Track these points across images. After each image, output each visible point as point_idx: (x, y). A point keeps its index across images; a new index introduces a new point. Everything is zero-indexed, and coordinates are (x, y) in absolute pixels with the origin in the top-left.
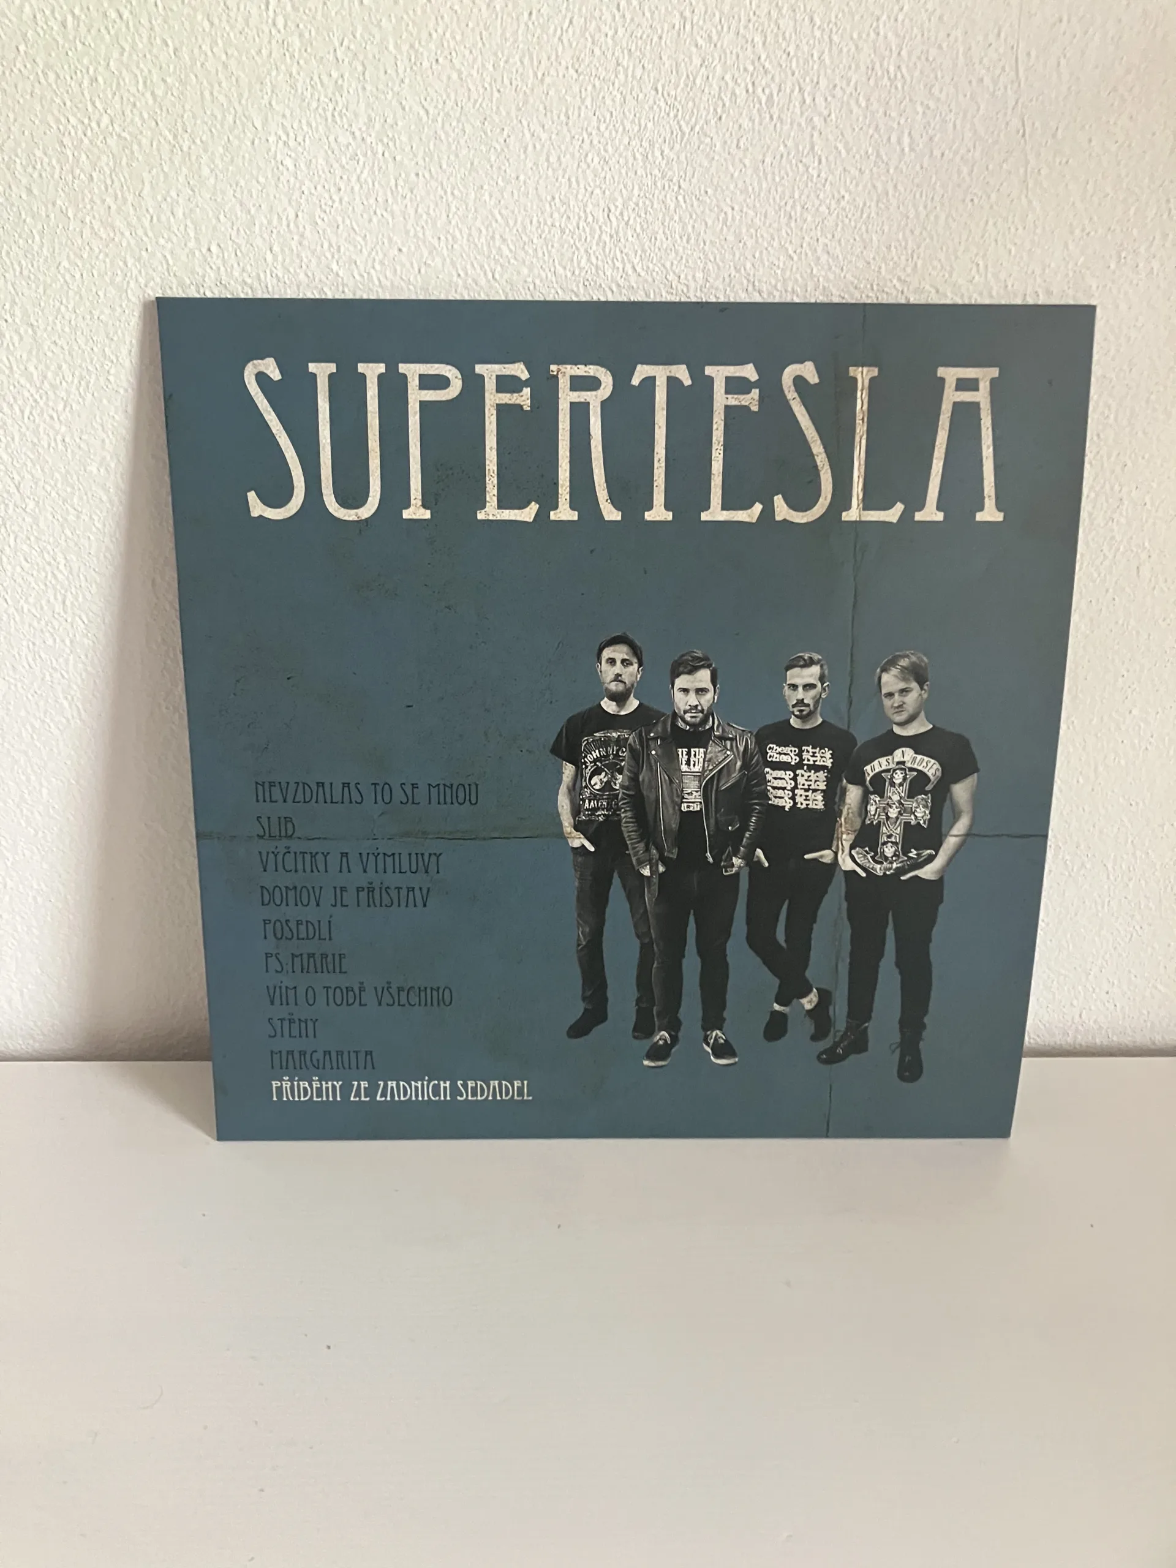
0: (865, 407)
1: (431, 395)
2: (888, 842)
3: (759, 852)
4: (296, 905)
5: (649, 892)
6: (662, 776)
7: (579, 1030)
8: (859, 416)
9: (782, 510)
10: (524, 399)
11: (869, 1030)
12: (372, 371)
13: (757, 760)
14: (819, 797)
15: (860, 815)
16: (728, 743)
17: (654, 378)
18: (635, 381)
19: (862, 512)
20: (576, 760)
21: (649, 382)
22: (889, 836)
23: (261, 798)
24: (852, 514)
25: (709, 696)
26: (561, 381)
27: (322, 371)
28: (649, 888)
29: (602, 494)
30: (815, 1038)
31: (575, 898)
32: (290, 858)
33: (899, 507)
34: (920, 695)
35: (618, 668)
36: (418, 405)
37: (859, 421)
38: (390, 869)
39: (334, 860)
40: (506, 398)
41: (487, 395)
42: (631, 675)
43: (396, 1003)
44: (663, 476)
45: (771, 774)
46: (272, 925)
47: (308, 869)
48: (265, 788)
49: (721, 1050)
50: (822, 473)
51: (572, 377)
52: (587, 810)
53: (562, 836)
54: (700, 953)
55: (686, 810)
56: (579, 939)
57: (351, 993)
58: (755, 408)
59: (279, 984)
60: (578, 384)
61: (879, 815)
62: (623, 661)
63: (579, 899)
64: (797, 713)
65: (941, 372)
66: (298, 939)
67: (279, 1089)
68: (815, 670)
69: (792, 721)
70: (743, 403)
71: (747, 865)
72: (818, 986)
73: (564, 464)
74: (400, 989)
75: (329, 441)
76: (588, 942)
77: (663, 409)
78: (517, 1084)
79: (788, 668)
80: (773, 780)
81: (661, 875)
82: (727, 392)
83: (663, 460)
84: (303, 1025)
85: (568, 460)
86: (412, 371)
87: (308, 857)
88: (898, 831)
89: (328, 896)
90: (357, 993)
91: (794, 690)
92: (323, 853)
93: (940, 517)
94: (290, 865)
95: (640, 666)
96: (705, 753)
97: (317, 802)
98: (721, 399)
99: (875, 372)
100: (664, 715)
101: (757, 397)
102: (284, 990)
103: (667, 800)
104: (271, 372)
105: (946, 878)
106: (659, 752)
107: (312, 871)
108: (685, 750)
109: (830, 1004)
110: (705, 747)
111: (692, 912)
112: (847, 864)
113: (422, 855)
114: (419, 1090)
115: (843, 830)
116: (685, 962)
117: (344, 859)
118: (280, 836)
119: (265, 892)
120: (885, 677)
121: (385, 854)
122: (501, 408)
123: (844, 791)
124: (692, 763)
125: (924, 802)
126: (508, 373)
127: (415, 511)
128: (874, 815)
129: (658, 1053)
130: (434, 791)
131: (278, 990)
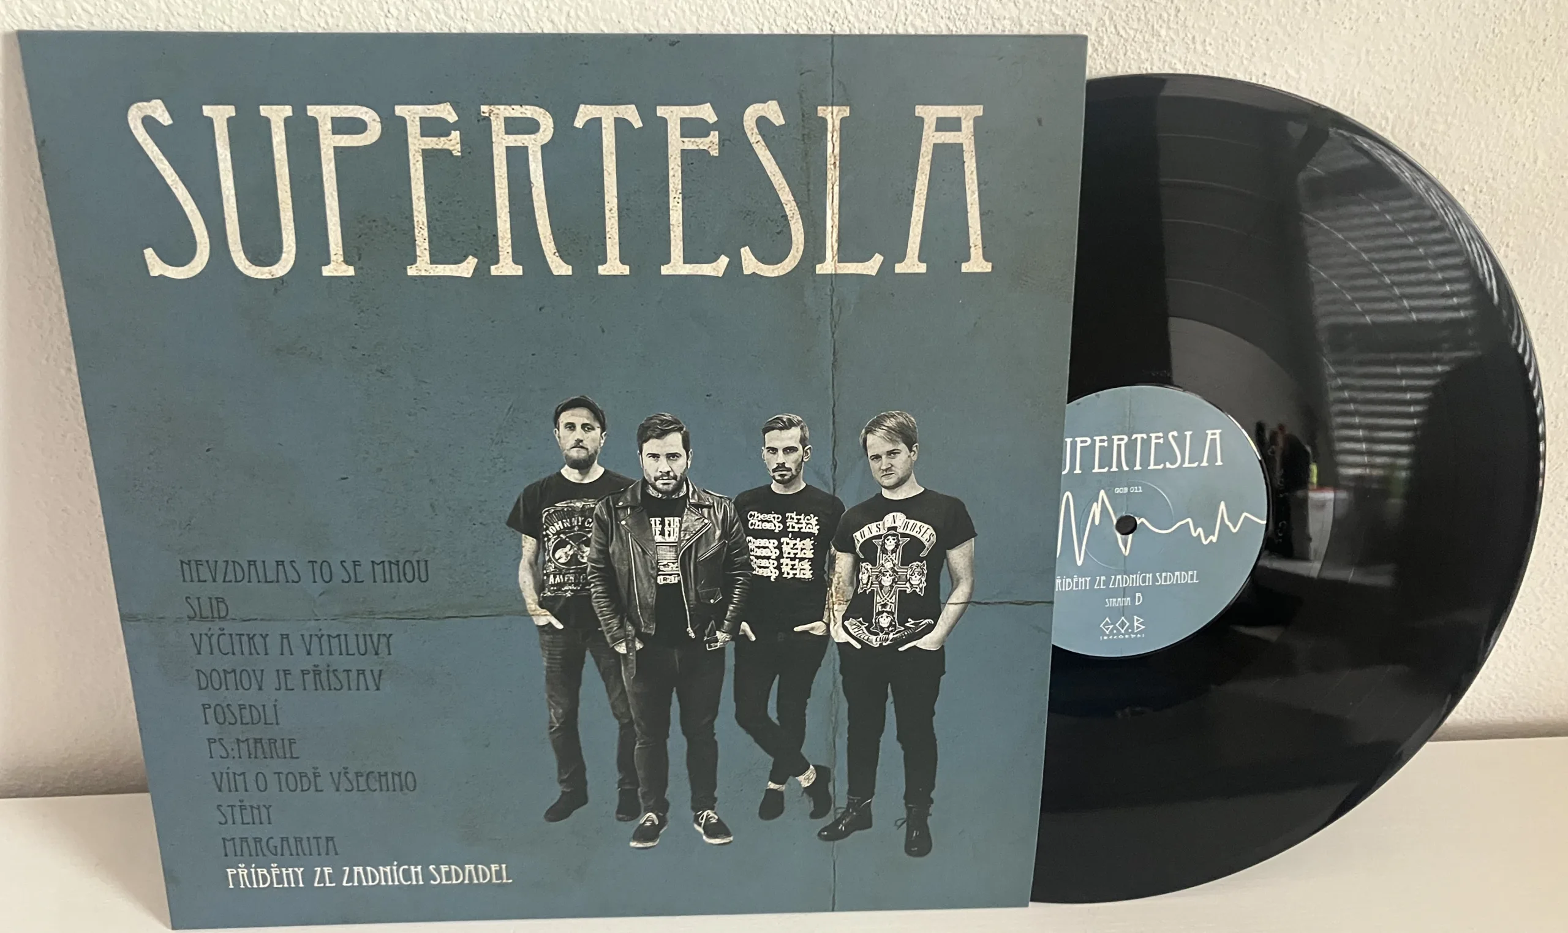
0: (837, 150)
1: (347, 141)
2: (882, 612)
3: (745, 626)
4: (237, 689)
5: (625, 669)
6: (634, 549)
7: (557, 813)
8: (830, 160)
9: (750, 264)
10: (453, 142)
11: (872, 804)
12: (277, 115)
13: (738, 528)
14: (807, 565)
15: (851, 584)
16: (705, 511)
17: (600, 119)
18: (579, 123)
19: (837, 264)
20: (537, 532)
21: (595, 124)
22: (884, 606)
23: (188, 578)
24: (827, 267)
25: (682, 461)
26: (494, 124)
27: (220, 115)
28: (626, 665)
29: (549, 247)
30: (814, 815)
31: (544, 679)
32: (225, 641)
33: (878, 259)
34: (909, 457)
35: (579, 433)
36: (331, 152)
37: (830, 166)
38: (336, 651)
39: (274, 642)
40: (432, 143)
41: (410, 140)
42: (593, 440)
43: (356, 789)
44: (616, 226)
45: (753, 543)
46: (212, 710)
47: (246, 650)
48: (190, 566)
49: (713, 830)
50: (792, 223)
51: (506, 119)
52: (552, 585)
53: (525, 613)
54: (685, 732)
55: (663, 582)
56: (551, 722)
57: (304, 779)
58: (715, 152)
59: (226, 770)
60: (513, 126)
61: (872, 584)
62: (584, 426)
63: (548, 680)
64: (778, 478)
65: (920, 110)
66: (242, 723)
67: (235, 877)
68: (796, 432)
69: (772, 486)
70: (702, 147)
71: (732, 639)
72: (814, 764)
73: (503, 216)
74: (358, 775)
75: (233, 192)
76: (562, 724)
77: (612, 153)
78: (494, 867)
79: (766, 430)
80: (756, 549)
81: (638, 652)
82: (682, 136)
83: (615, 209)
84: (256, 812)
85: (508, 210)
86: (323, 114)
87: (245, 639)
88: (892, 602)
89: (270, 681)
90: (312, 780)
91: (775, 453)
92: (261, 635)
93: (922, 268)
94: (226, 648)
95: (603, 430)
96: (681, 523)
97: (249, 582)
98: (677, 144)
99: (846, 112)
100: (633, 482)
101: (716, 140)
102: (231, 776)
103: (641, 572)
104: (160, 116)
105: (946, 649)
106: (630, 522)
107: (251, 654)
108: (658, 519)
109: (829, 781)
110: (681, 515)
111: (675, 689)
112: (839, 636)
113: (371, 635)
114: (388, 875)
115: (834, 599)
116: (669, 742)
117: (285, 641)
118: (213, 617)
119: (202, 676)
120: (870, 438)
121: (329, 636)
122: (427, 154)
123: (833, 559)
124: (667, 533)
125: (919, 569)
126: (433, 115)
127: (337, 267)
128: (867, 584)
129: (646, 834)
130: (378, 569)
131: (225, 776)
